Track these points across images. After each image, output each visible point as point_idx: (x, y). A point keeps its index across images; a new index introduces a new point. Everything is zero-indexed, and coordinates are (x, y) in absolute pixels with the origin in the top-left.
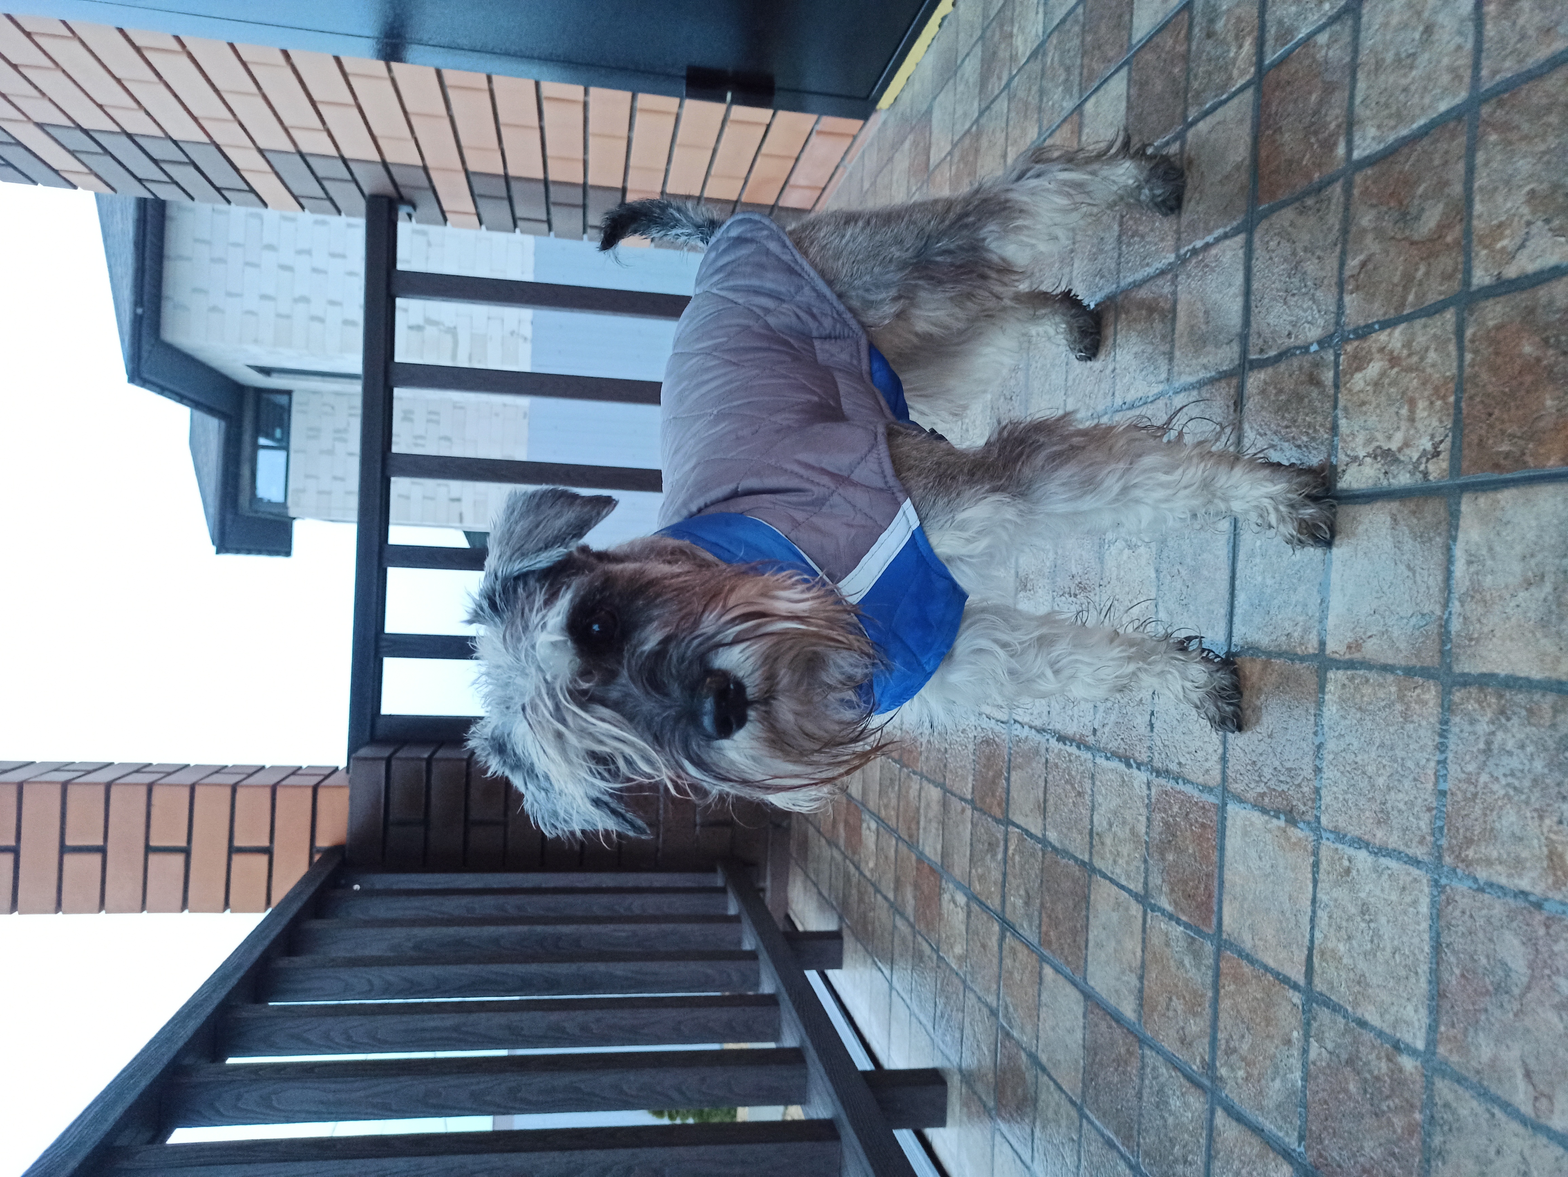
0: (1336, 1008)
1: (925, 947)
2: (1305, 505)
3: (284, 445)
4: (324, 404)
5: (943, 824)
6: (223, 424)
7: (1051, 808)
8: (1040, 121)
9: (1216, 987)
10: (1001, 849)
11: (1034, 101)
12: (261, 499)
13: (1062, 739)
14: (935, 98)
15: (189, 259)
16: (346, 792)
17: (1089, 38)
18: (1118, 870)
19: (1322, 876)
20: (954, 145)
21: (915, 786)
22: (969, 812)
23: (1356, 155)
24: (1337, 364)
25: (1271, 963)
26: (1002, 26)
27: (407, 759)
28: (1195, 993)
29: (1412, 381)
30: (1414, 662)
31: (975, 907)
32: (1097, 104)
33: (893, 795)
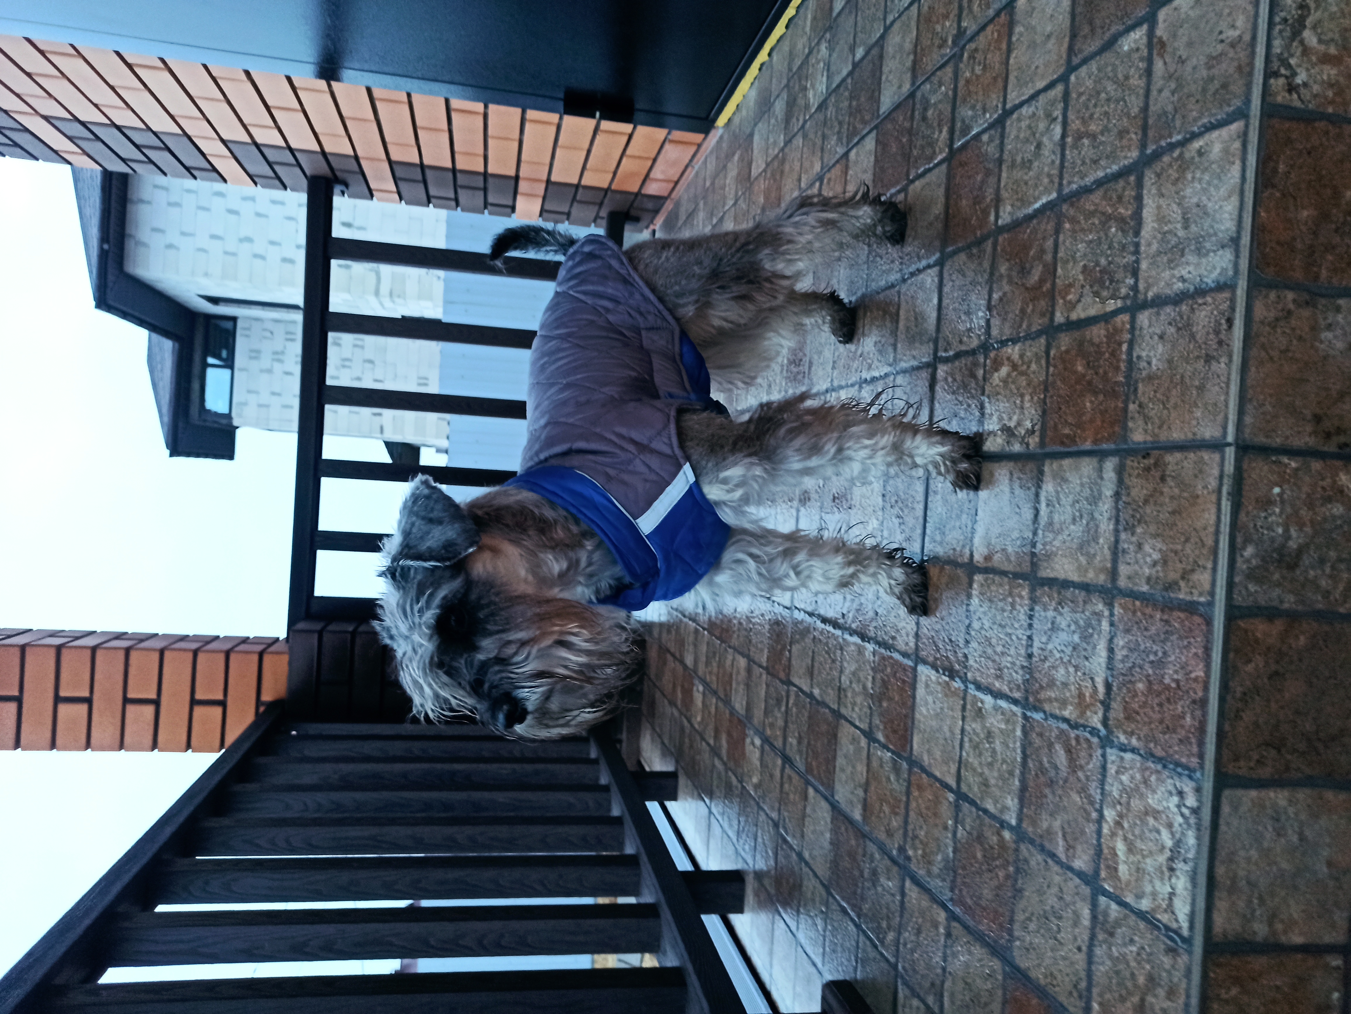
0: (973, 803)
1: (734, 779)
2: (962, 462)
3: (229, 364)
4: (265, 330)
5: (748, 686)
6: (177, 345)
7: (816, 672)
8: (822, 159)
9: (908, 793)
10: (784, 703)
11: (819, 142)
12: (209, 411)
13: (825, 620)
14: (755, 125)
15: (149, 203)
16: (286, 658)
17: (854, 103)
18: (854, 716)
19: (967, 714)
20: (768, 165)
21: (730, 657)
22: (764, 676)
23: (1000, 222)
24: (985, 365)
25: (938, 774)
26: (800, 81)
27: (334, 632)
28: (895, 799)
29: (1023, 381)
30: (1018, 569)
31: (767, 747)
32: (858, 154)
33: (715, 664)
